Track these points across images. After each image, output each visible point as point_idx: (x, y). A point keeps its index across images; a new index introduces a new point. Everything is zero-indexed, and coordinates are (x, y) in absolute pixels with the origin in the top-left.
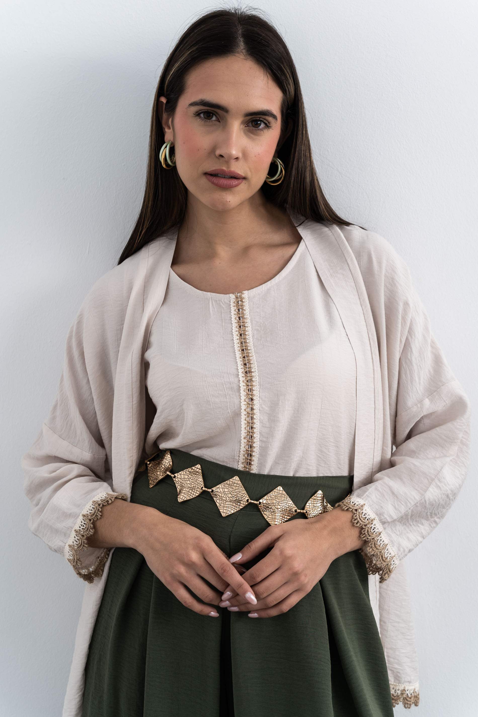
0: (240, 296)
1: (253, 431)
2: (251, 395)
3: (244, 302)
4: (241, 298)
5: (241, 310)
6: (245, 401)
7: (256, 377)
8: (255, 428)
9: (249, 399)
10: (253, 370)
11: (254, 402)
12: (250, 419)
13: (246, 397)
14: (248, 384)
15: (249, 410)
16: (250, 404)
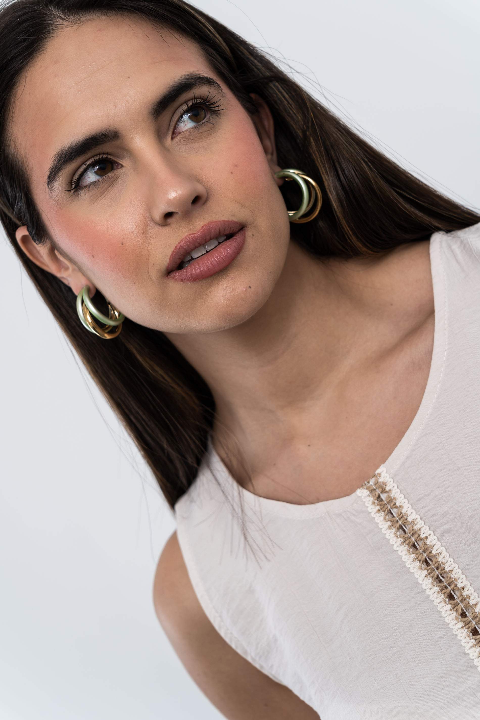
0: (376, 484)
3: (390, 490)
4: (380, 487)
5: (394, 511)
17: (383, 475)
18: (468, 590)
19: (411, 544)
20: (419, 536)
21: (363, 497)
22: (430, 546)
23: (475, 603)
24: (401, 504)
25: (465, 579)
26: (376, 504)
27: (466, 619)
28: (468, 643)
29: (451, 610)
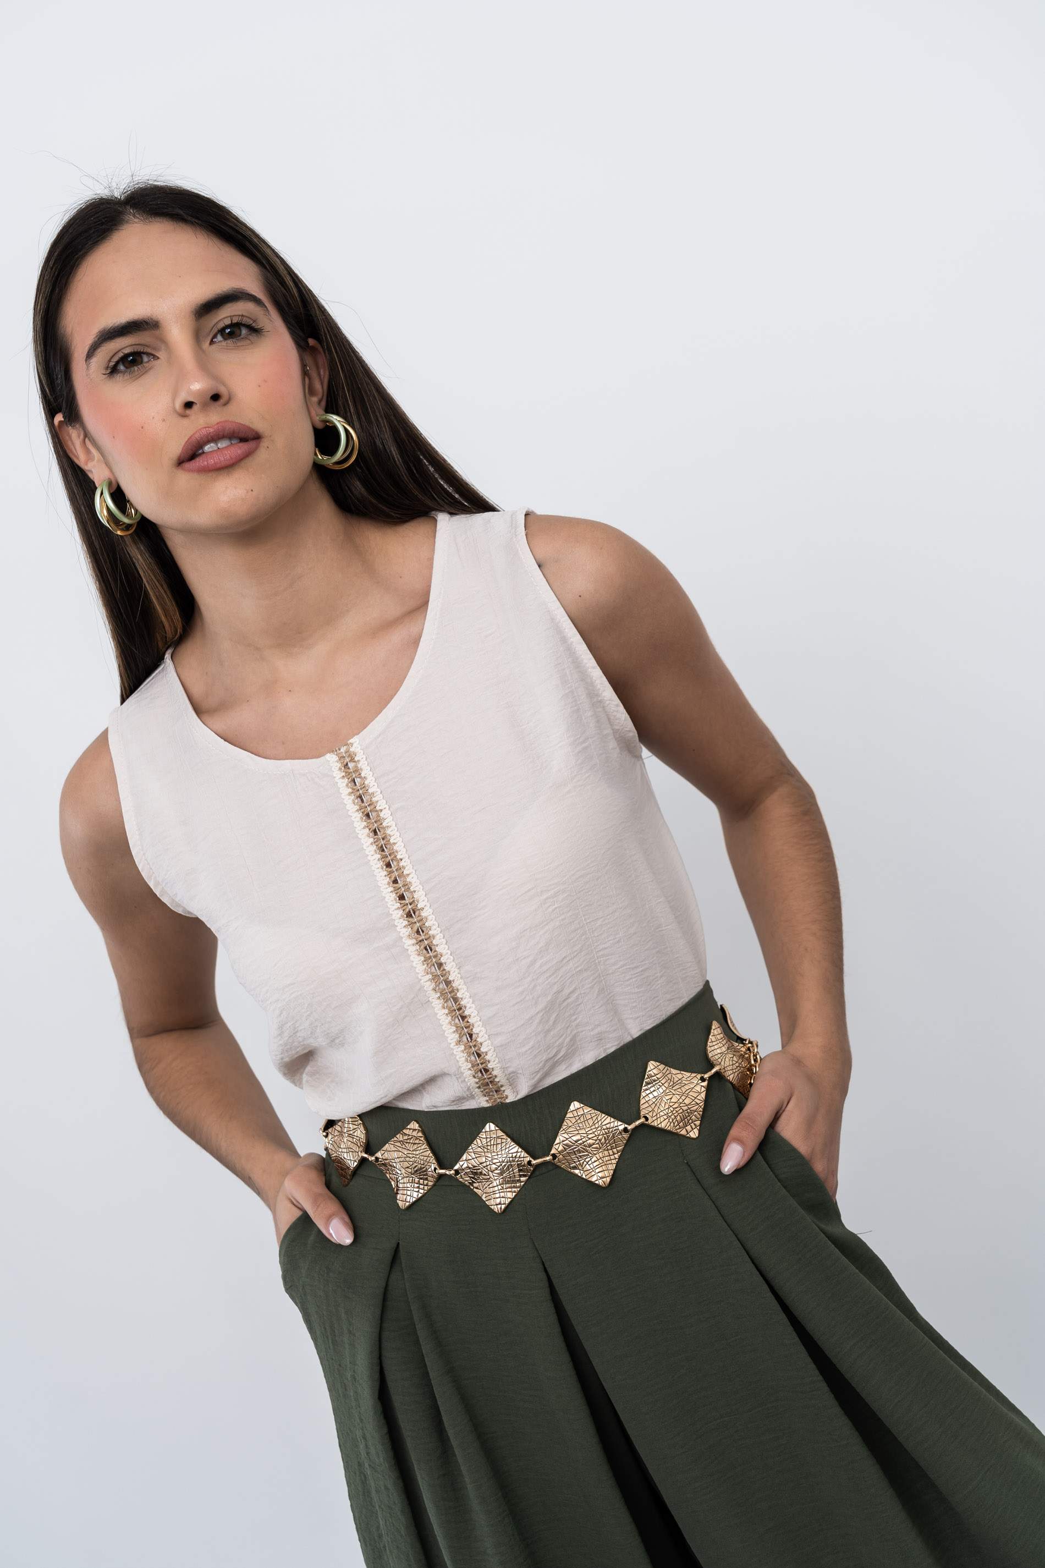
0: (347, 752)
1: (468, 1022)
3: (359, 761)
4: (349, 756)
5: (357, 781)
6: (428, 973)
7: (430, 918)
8: (470, 1016)
9: (434, 965)
10: (419, 906)
11: (446, 968)
12: (451, 1003)
13: (426, 965)
14: (420, 939)
15: (441, 986)
16: (438, 976)
17: (355, 745)
19: (366, 813)
20: (374, 807)
21: (331, 762)
22: (383, 818)
24: (365, 775)
26: (342, 771)
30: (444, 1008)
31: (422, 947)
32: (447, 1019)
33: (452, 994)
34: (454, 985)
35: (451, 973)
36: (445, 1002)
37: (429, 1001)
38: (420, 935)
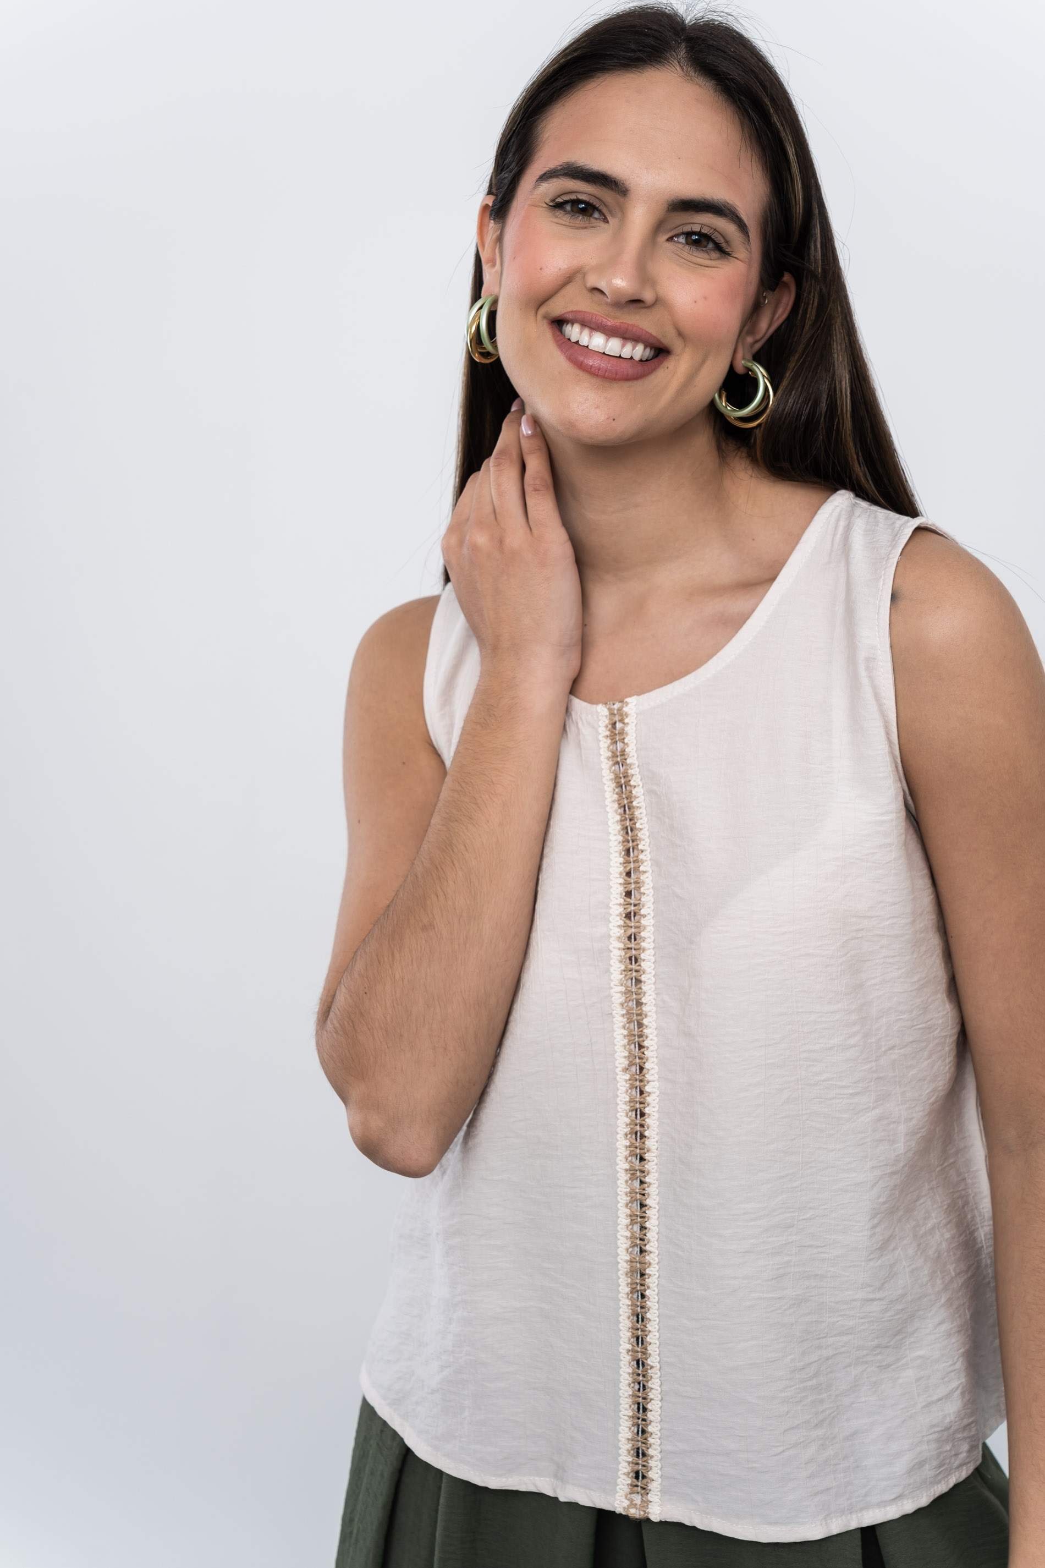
0: (620, 710)
1: (643, 1053)
2: (636, 971)
3: (628, 724)
4: (621, 715)
5: (620, 745)
6: (622, 985)
7: (648, 929)
8: (648, 1048)
9: (632, 979)
10: (643, 912)
11: (643, 987)
12: (634, 1026)
13: (624, 975)
14: (629, 946)
15: (630, 1004)
16: (632, 992)
17: (630, 705)
18: (645, 855)
19: (620, 784)
20: (630, 781)
21: (600, 714)
22: (635, 796)
23: (645, 870)
24: (629, 742)
25: (647, 844)
26: (608, 729)
27: (628, 879)
28: (617, 899)
29: (621, 864)
30: (624, 1027)
31: (628, 955)
32: (623, 1041)
33: (639, 1018)
34: (644, 1009)
35: (646, 995)
36: (628, 1023)
37: (611, 1014)
38: (631, 942)
